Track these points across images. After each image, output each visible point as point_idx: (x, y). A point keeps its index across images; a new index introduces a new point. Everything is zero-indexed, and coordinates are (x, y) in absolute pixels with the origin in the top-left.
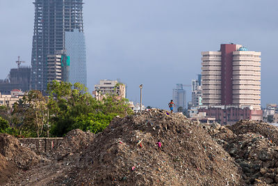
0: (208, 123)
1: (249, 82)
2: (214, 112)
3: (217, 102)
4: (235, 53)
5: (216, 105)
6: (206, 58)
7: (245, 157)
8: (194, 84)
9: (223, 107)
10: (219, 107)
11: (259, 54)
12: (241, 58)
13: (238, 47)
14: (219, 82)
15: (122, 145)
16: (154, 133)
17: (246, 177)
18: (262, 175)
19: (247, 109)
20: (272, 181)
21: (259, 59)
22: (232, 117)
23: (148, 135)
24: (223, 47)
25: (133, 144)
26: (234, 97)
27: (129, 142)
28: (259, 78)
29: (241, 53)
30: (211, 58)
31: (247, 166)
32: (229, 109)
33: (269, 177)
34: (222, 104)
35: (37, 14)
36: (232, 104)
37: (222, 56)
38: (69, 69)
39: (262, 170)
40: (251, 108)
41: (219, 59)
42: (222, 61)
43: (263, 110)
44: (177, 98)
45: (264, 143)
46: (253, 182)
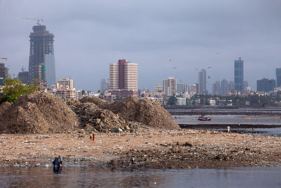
0: (112, 98)
1: (132, 78)
2: (115, 92)
3: (117, 88)
4: (125, 64)
6: (111, 67)
7: (84, 114)
9: (120, 90)
10: (118, 90)
11: (137, 64)
12: (128, 67)
13: (127, 61)
15: (21, 109)
16: (37, 103)
17: (82, 123)
18: (90, 122)
21: (137, 67)
23: (34, 105)
24: (120, 61)
25: (26, 109)
26: (125, 85)
27: (24, 108)
29: (128, 64)
30: (114, 67)
31: (84, 118)
32: (123, 91)
33: (93, 123)
35: (31, 46)
36: (124, 89)
38: (46, 72)
40: (133, 90)
41: (118, 67)
43: (139, 92)
44: (102, 86)
45: (93, 107)
46: (85, 126)
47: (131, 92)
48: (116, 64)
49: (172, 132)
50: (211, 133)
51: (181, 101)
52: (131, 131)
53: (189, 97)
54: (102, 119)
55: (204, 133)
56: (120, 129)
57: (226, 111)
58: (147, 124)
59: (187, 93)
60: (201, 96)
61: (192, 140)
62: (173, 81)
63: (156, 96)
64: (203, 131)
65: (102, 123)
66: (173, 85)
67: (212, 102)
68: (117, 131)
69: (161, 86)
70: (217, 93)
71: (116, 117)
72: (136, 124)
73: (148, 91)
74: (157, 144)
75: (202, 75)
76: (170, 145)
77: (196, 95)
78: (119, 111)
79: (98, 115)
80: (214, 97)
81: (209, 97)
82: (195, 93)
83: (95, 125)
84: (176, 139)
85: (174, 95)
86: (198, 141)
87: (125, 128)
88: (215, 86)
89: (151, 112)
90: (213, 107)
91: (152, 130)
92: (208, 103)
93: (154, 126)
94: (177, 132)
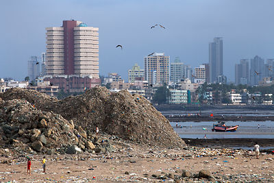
0: (52, 91)
1: (89, 54)
2: (58, 81)
3: (60, 72)
4: (75, 29)
5: (60, 74)
6: (50, 33)
7: (9, 120)
8: (43, 57)
9: (66, 77)
10: (63, 76)
11: (97, 29)
12: (81, 33)
13: (78, 23)
14: (62, 55)
17: (5, 138)
18: (20, 136)
19: (87, 78)
20: (28, 140)
21: (97, 34)
22: (74, 85)
24: (65, 23)
26: (76, 67)
28: (97, 51)
29: (81, 28)
30: (54, 33)
31: (9, 128)
32: (72, 78)
33: (26, 137)
34: (65, 74)
36: (74, 74)
37: (65, 31)
39: (21, 131)
40: (91, 77)
41: (62, 34)
42: (65, 36)
43: (102, 79)
44: (33, 69)
45: (26, 107)
46: (12, 142)
47: (87, 80)
48: (57, 28)
49: (173, 152)
50: (245, 155)
51: (179, 97)
52: (98, 151)
53: (192, 88)
54: (44, 130)
55: (231, 154)
56: (77, 149)
57: (262, 114)
58: (127, 138)
59: (189, 82)
60: (215, 87)
61: (210, 168)
62: (163, 60)
63: (133, 87)
64: (228, 150)
65: (43, 137)
66: (163, 67)
67: (235, 98)
68: (71, 151)
69: (140, 69)
70: (244, 82)
71: (70, 126)
72: (105, 138)
73: (117, 78)
74: (146, 175)
75: (216, 48)
76: (170, 176)
77: (204, 85)
78: (75, 114)
79: (36, 122)
80: (239, 89)
81: (230, 88)
82: (203, 81)
83: (30, 140)
84: (181, 165)
85: (165, 84)
86: (220, 171)
87: (87, 146)
88: (240, 69)
89: (133, 116)
90: (236, 107)
91: (135, 149)
92: (227, 100)
93: (138, 142)
94: (181, 153)
